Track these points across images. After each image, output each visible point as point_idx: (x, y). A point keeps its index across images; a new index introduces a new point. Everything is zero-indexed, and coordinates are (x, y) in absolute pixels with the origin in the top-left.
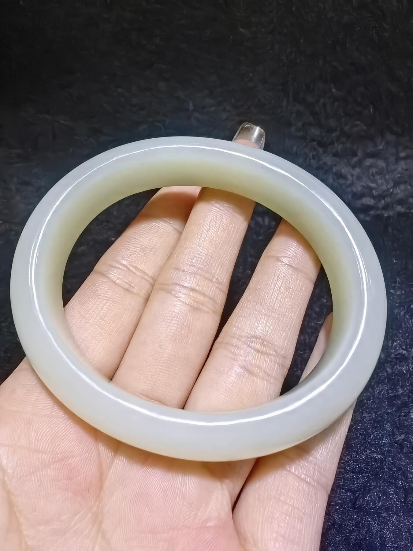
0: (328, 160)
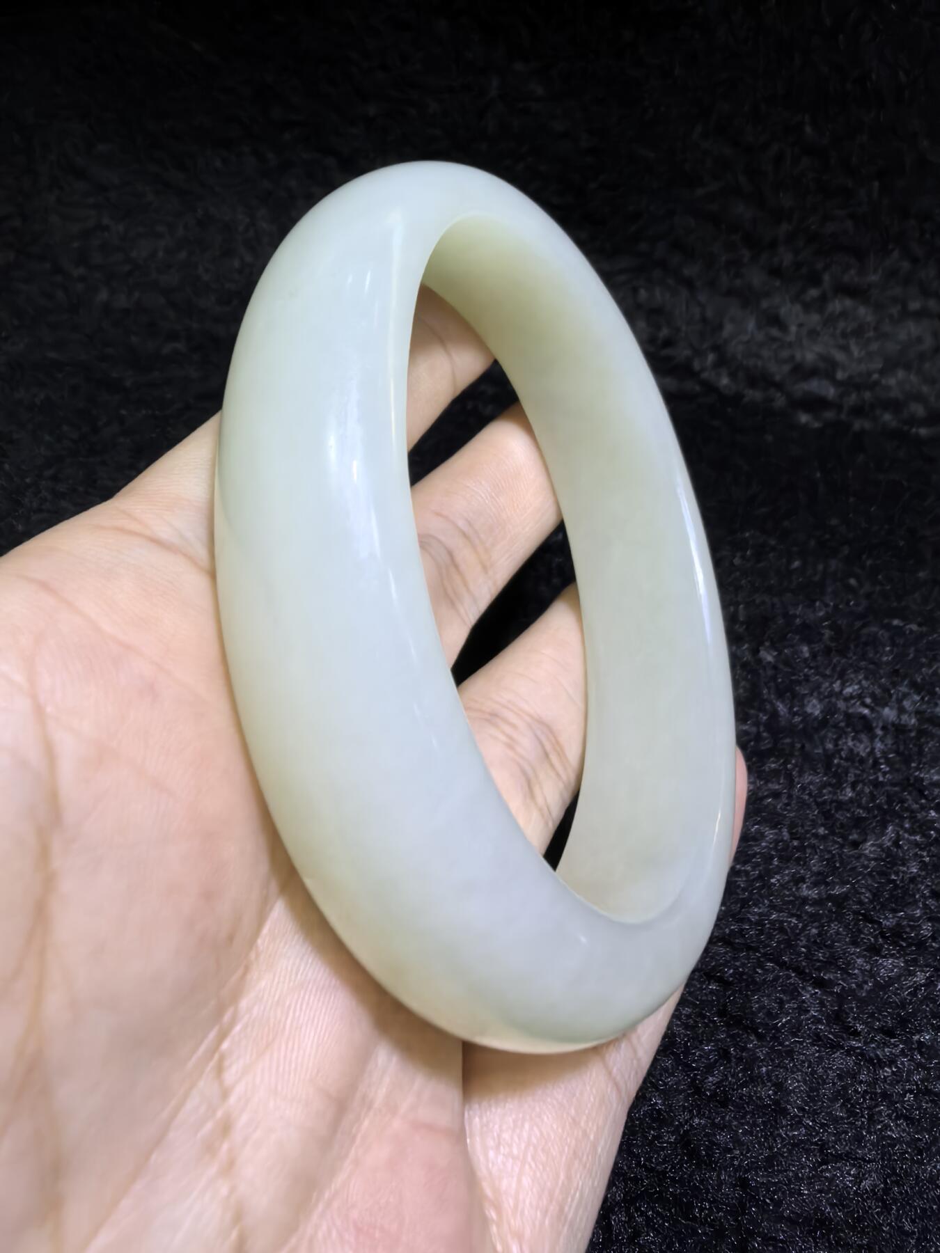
0: (757, 278)
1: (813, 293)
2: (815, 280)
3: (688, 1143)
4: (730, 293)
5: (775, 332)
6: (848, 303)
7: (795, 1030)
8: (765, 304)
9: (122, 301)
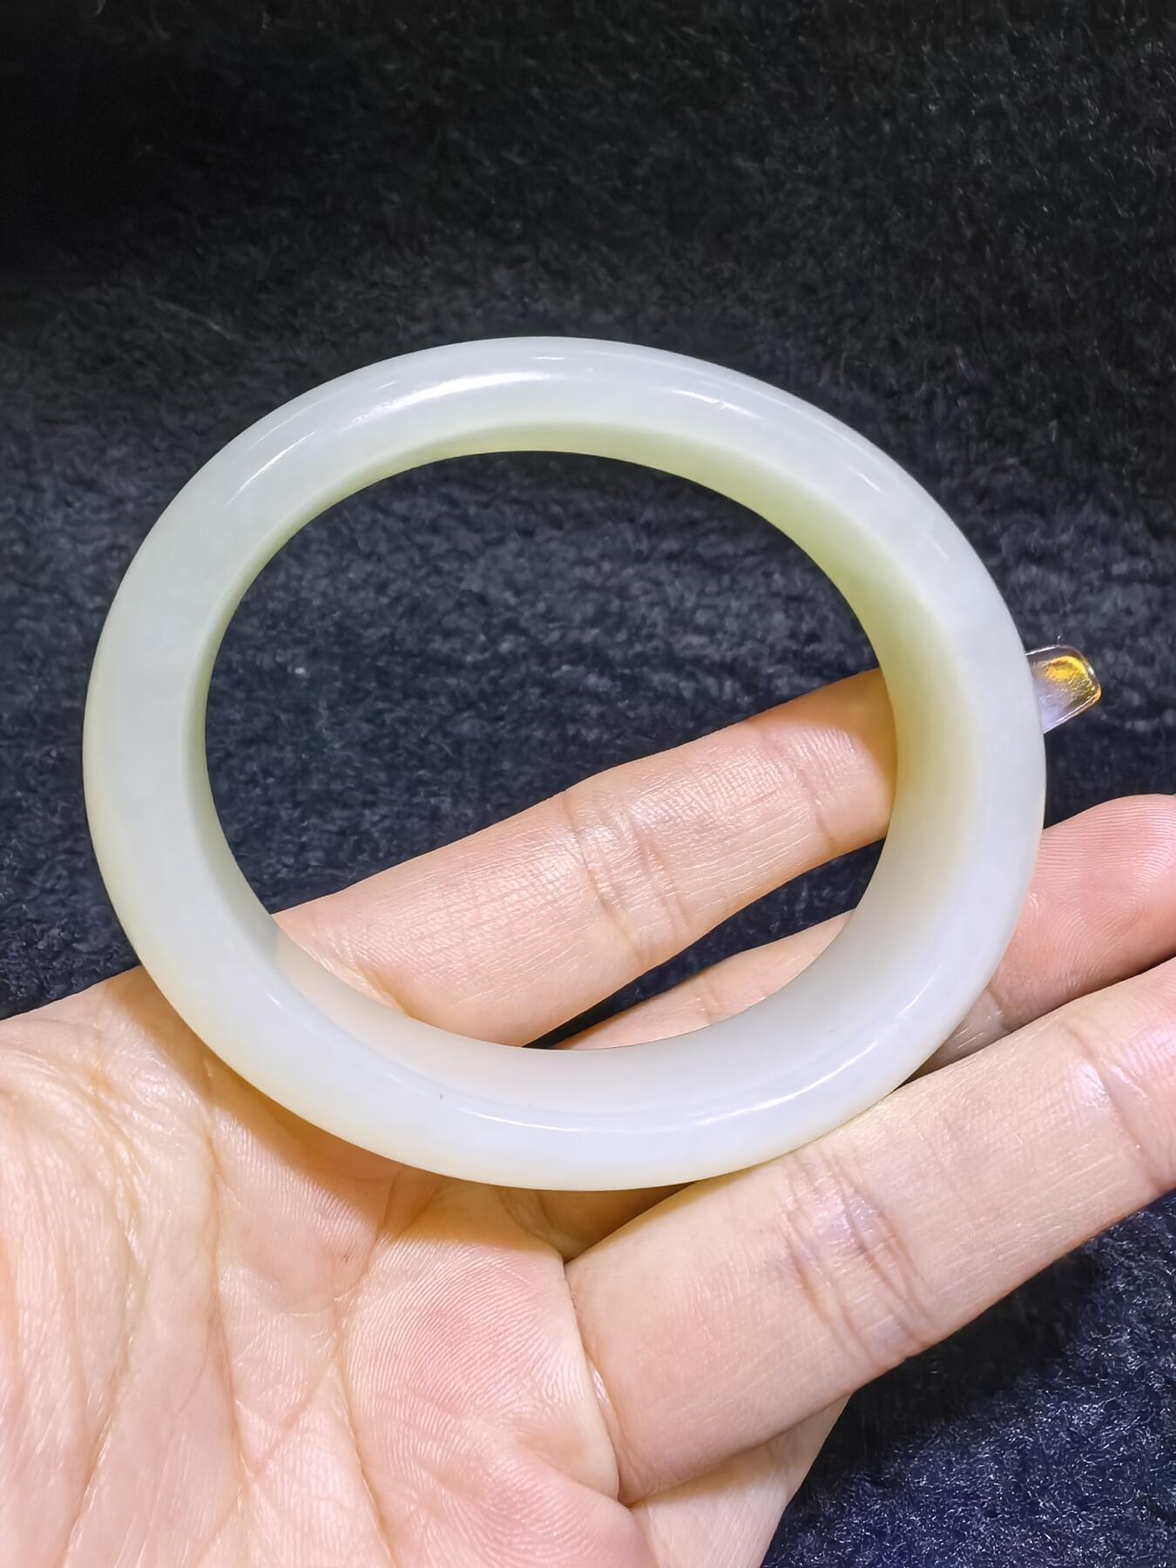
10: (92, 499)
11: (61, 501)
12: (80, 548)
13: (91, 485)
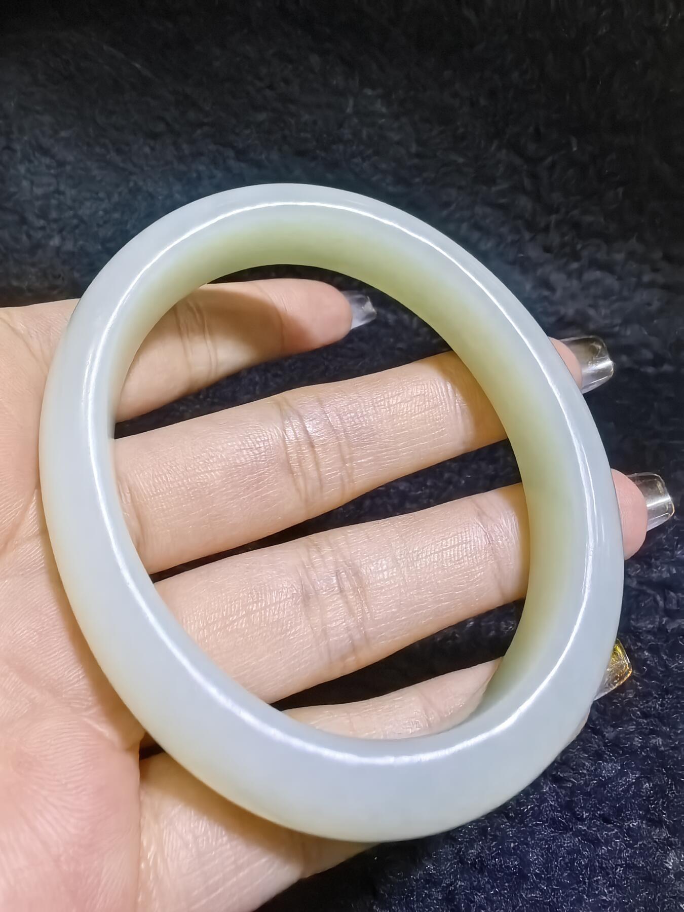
1: (575, 265)
2: (576, 256)
3: (453, 900)
4: (513, 263)
5: (546, 293)
6: (598, 274)
7: (537, 815)
8: (539, 272)
9: (69, 246)
10: (47, 161)
11: (26, 158)
12: (35, 189)
13: (45, 152)
